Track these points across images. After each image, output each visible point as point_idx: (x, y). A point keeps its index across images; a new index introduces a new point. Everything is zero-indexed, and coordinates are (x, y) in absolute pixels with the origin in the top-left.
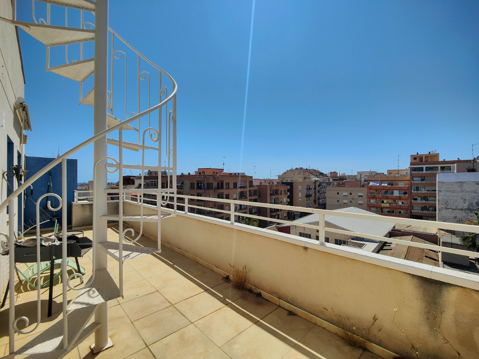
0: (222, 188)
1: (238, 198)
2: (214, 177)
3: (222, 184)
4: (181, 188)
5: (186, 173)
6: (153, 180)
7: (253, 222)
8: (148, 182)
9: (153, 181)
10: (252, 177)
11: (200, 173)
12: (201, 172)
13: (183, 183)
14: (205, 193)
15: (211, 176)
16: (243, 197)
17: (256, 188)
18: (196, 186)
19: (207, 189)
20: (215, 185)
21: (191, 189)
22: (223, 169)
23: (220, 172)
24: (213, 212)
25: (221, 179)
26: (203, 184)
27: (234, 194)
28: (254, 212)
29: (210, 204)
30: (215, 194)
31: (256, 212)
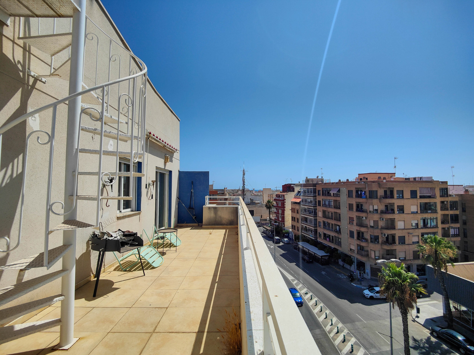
0: (392, 197)
1: (419, 212)
2: (379, 184)
3: (392, 192)
4: (337, 196)
5: (344, 180)
6: (309, 188)
7: (445, 249)
8: (305, 189)
9: (309, 189)
10: (446, 182)
11: (361, 179)
12: (363, 178)
13: (339, 191)
14: (367, 202)
15: (374, 182)
16: (429, 210)
17: (457, 199)
18: (354, 194)
19: (370, 198)
20: (381, 193)
21: (349, 197)
22: (395, 173)
23: (389, 177)
24: (380, 227)
25: (390, 185)
26: (364, 192)
27: (411, 206)
28: (453, 234)
29: (374, 217)
30: (381, 204)
31: (457, 234)
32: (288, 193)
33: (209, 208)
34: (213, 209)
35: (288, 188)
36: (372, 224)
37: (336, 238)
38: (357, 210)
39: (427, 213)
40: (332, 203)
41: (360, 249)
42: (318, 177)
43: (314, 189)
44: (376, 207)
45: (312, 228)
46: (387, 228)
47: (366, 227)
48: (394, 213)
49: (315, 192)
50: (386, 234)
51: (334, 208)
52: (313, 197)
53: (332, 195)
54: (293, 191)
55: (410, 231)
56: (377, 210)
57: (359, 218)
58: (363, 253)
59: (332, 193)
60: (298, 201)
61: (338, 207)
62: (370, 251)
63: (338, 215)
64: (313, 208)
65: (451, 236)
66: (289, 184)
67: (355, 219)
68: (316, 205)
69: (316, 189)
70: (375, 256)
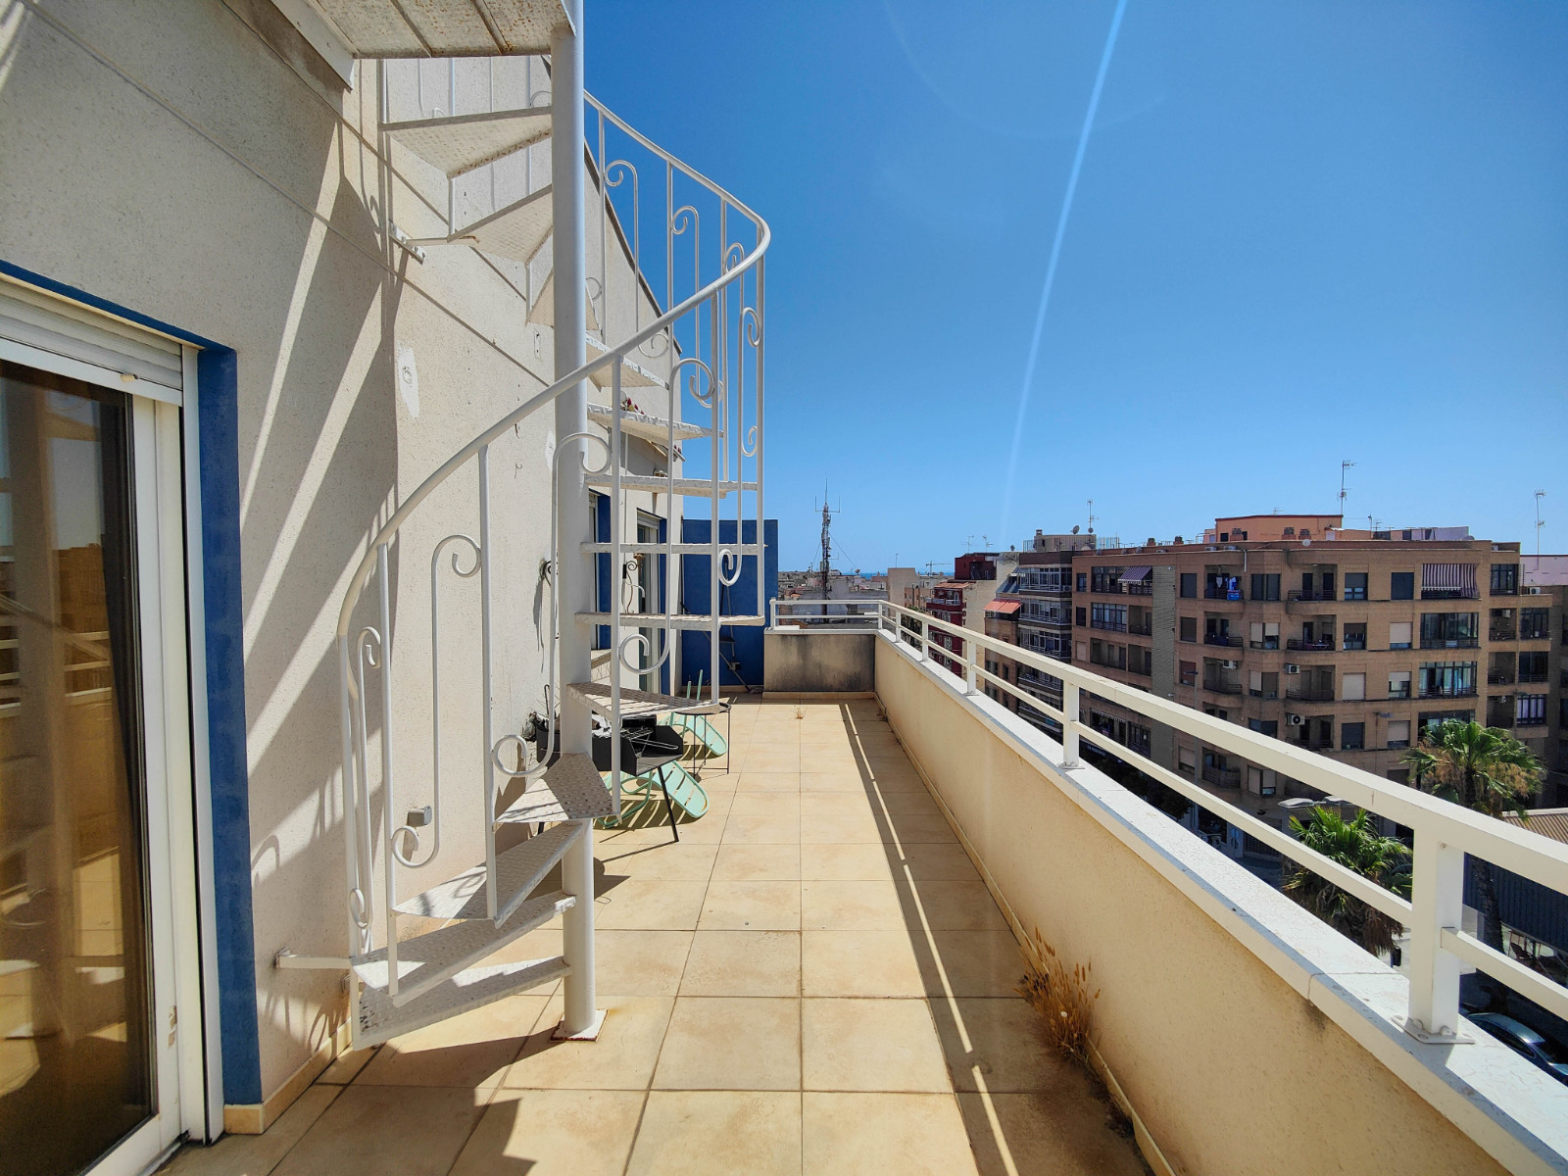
0: (1329, 594)
1: (1417, 644)
2: (1288, 553)
3: (1329, 580)
4: (1142, 594)
5: (1165, 538)
6: (1049, 566)
7: (1502, 766)
8: (1033, 570)
9: (1047, 570)
10: (1515, 547)
11: (1224, 537)
12: (1230, 535)
13: (1149, 576)
14: (1242, 614)
15: (1268, 546)
16: (1451, 638)
17: (1547, 602)
18: (1201, 585)
19: (1253, 599)
20: (1291, 581)
21: (1181, 596)
22: (1341, 516)
23: (1322, 528)
24: (1282, 695)
25: (1323, 557)
26: (1234, 580)
27: (1392, 625)
28: (1525, 715)
29: (1265, 661)
30: (1290, 620)
31: (1536, 718)
32: (974, 585)
33: (784, 637)
34: (794, 639)
35: (975, 567)
36: (1257, 685)
37: (1133, 729)
38: (1209, 640)
39: (1444, 647)
40: (1125, 615)
41: (1213, 765)
42: (1076, 530)
43: (1063, 569)
44: (1271, 631)
45: (1054, 696)
46: (1306, 698)
47: (1236, 692)
48: (1332, 648)
49: (1066, 578)
50: (1303, 718)
51: (1130, 632)
52: (1061, 595)
53: (1125, 590)
54: (993, 577)
55: (1384, 707)
56: (1273, 639)
57: (1212, 664)
58: (1223, 776)
59: (1124, 585)
60: (1010, 608)
61: (1142, 626)
62: (1244, 770)
63: (1144, 654)
64: (1058, 632)
65: (1516, 723)
66: (978, 554)
67: (1200, 667)
68: (1071, 622)
69: (1070, 569)
70: (1262, 788)
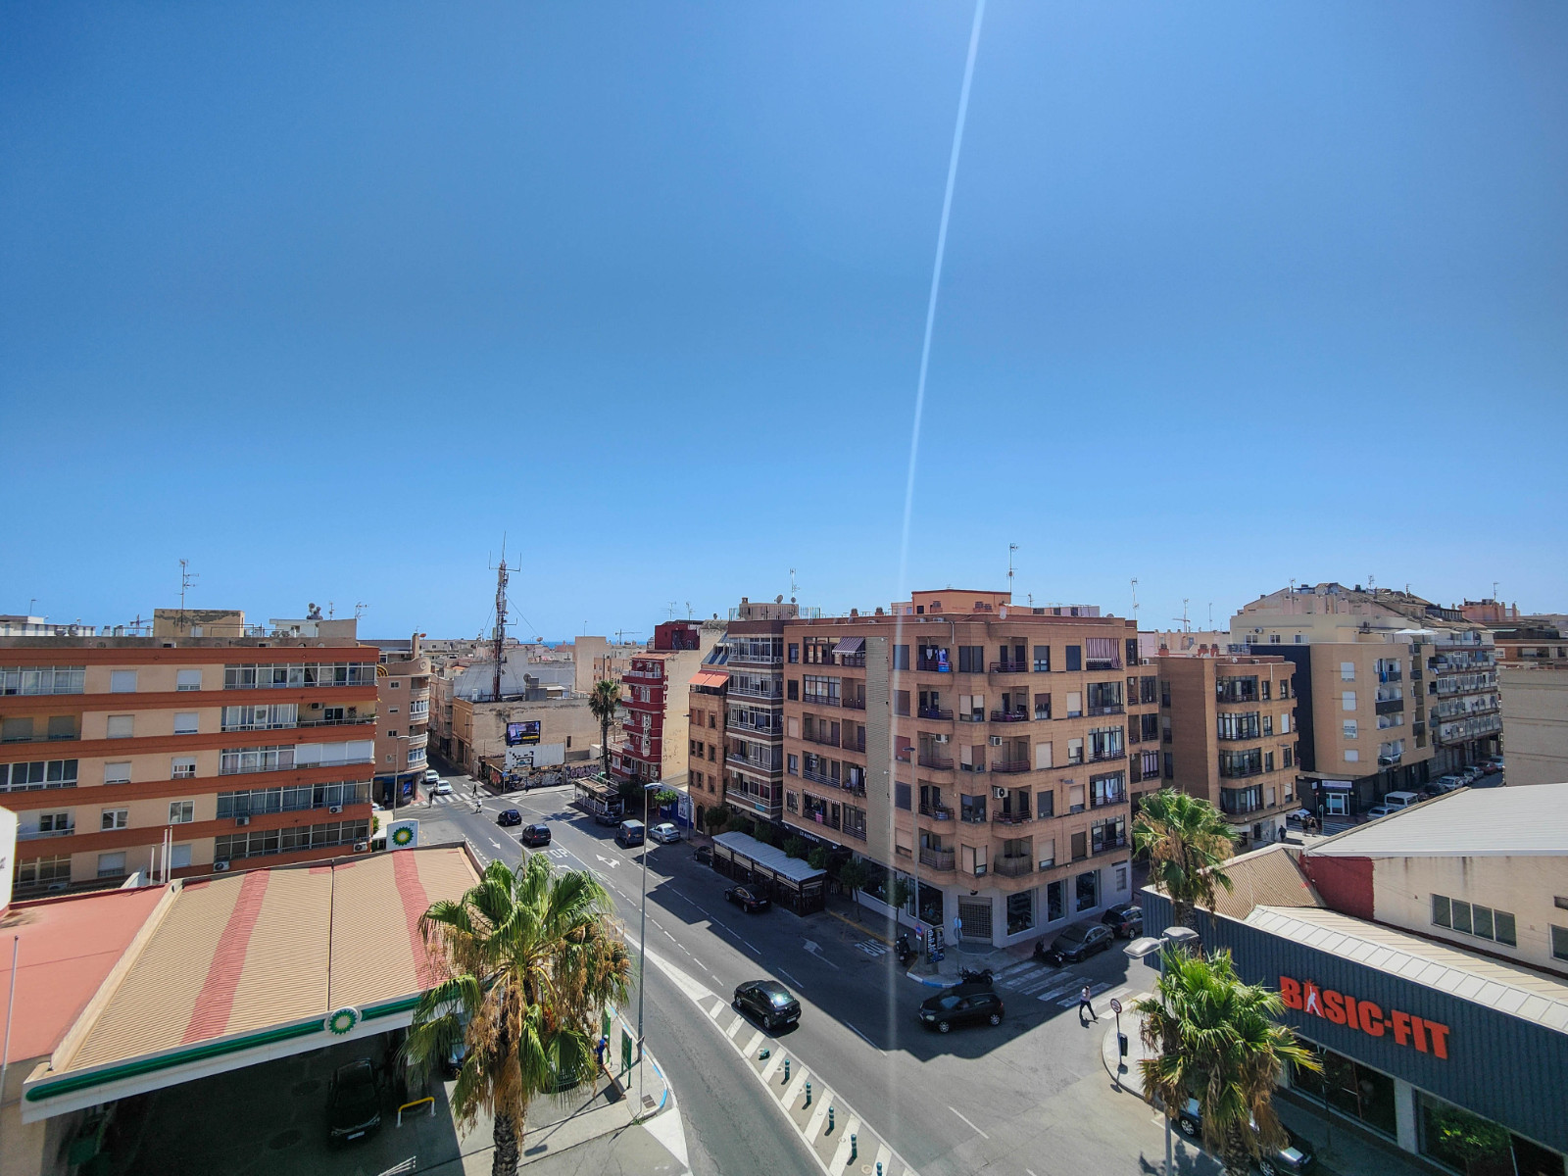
0: (1021, 667)
1: (1085, 713)
2: (988, 625)
3: (1021, 652)
4: (855, 666)
5: (867, 610)
6: (760, 636)
8: (743, 641)
9: (757, 640)
10: (1132, 624)
11: (920, 609)
12: (925, 608)
13: (863, 647)
14: (951, 686)
15: (968, 618)
16: (1106, 705)
17: (1151, 671)
18: (913, 657)
19: (961, 671)
20: (992, 655)
21: (896, 668)
22: (1010, 594)
23: (997, 603)
24: (988, 768)
25: (1017, 631)
26: (944, 652)
27: (1068, 695)
28: (1147, 770)
29: (975, 734)
30: (993, 692)
31: (1154, 772)
32: (676, 656)
35: (676, 636)
36: (967, 760)
37: (847, 811)
38: (922, 714)
39: (1102, 714)
40: (838, 688)
41: (928, 847)
42: (780, 599)
43: (774, 639)
44: (978, 704)
45: (764, 778)
46: (1008, 770)
47: (948, 768)
48: (1026, 719)
49: (778, 650)
50: (1006, 790)
51: (844, 706)
52: (772, 667)
53: (838, 661)
54: (696, 646)
55: (1067, 773)
56: (978, 712)
57: (925, 738)
58: (940, 858)
59: (837, 656)
60: (717, 681)
61: (856, 701)
62: (958, 849)
63: (856, 729)
64: (770, 707)
65: (1142, 776)
66: (681, 622)
67: (914, 743)
68: (782, 695)
69: (781, 639)
70: (975, 867)
